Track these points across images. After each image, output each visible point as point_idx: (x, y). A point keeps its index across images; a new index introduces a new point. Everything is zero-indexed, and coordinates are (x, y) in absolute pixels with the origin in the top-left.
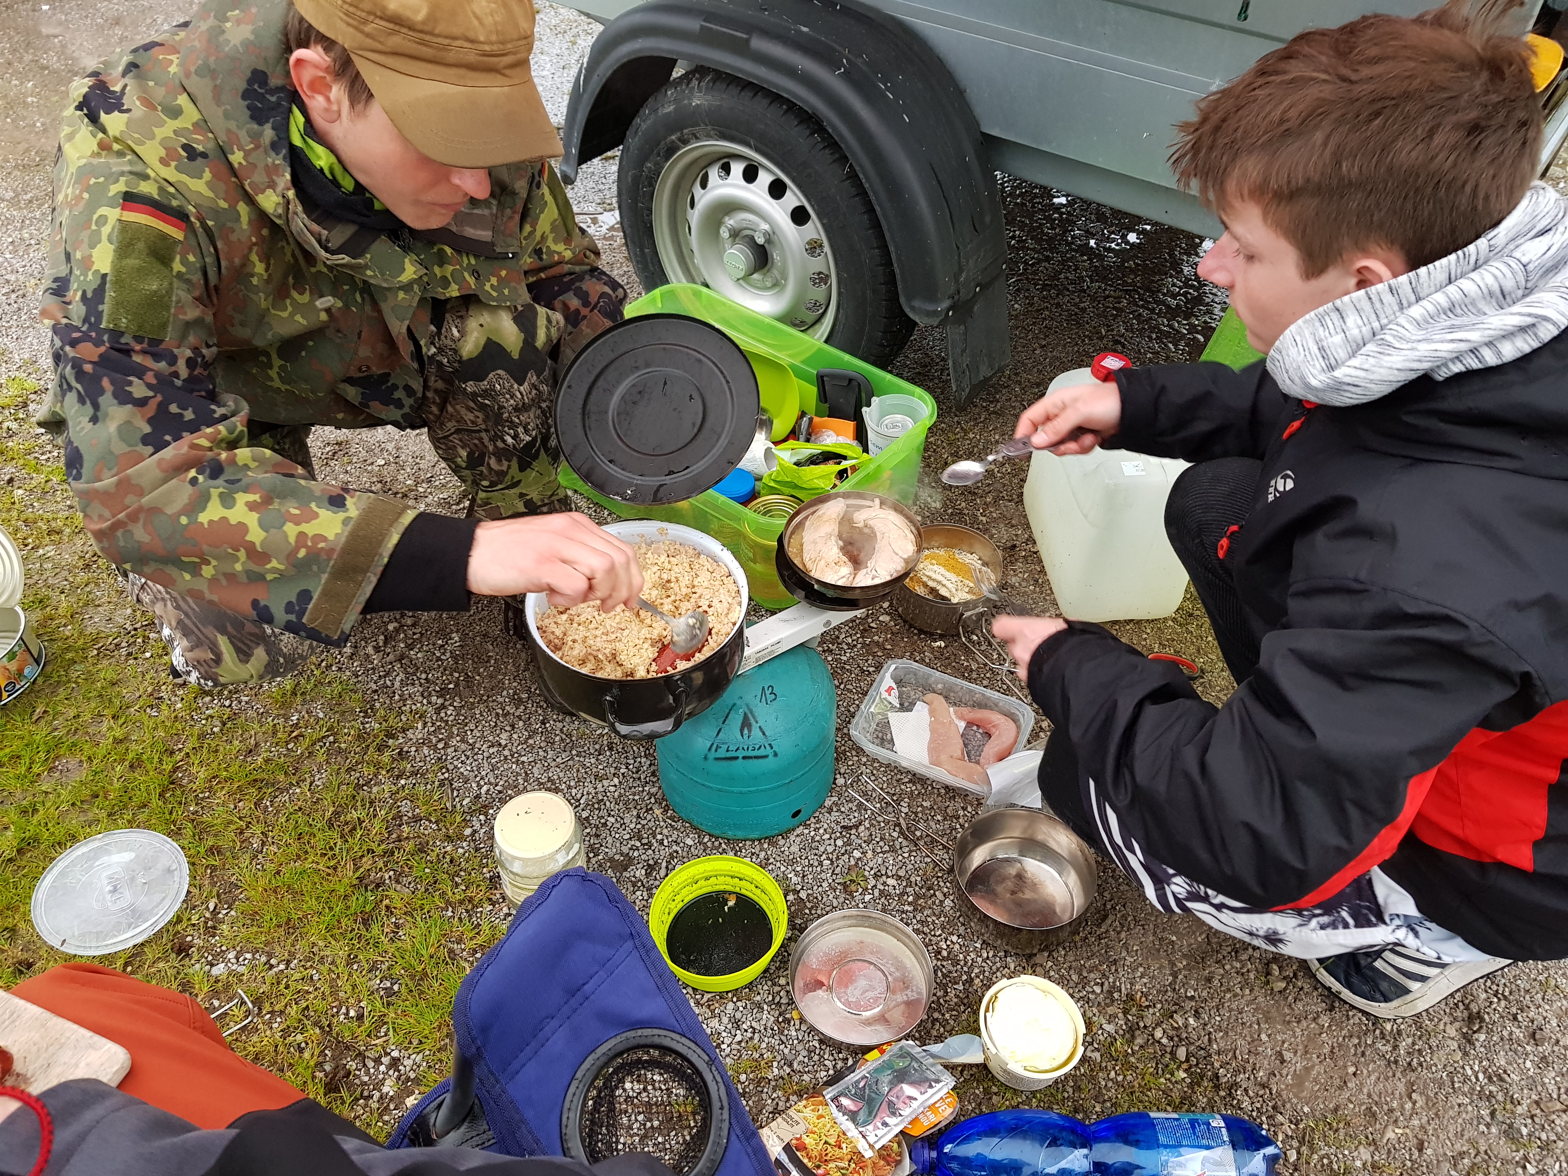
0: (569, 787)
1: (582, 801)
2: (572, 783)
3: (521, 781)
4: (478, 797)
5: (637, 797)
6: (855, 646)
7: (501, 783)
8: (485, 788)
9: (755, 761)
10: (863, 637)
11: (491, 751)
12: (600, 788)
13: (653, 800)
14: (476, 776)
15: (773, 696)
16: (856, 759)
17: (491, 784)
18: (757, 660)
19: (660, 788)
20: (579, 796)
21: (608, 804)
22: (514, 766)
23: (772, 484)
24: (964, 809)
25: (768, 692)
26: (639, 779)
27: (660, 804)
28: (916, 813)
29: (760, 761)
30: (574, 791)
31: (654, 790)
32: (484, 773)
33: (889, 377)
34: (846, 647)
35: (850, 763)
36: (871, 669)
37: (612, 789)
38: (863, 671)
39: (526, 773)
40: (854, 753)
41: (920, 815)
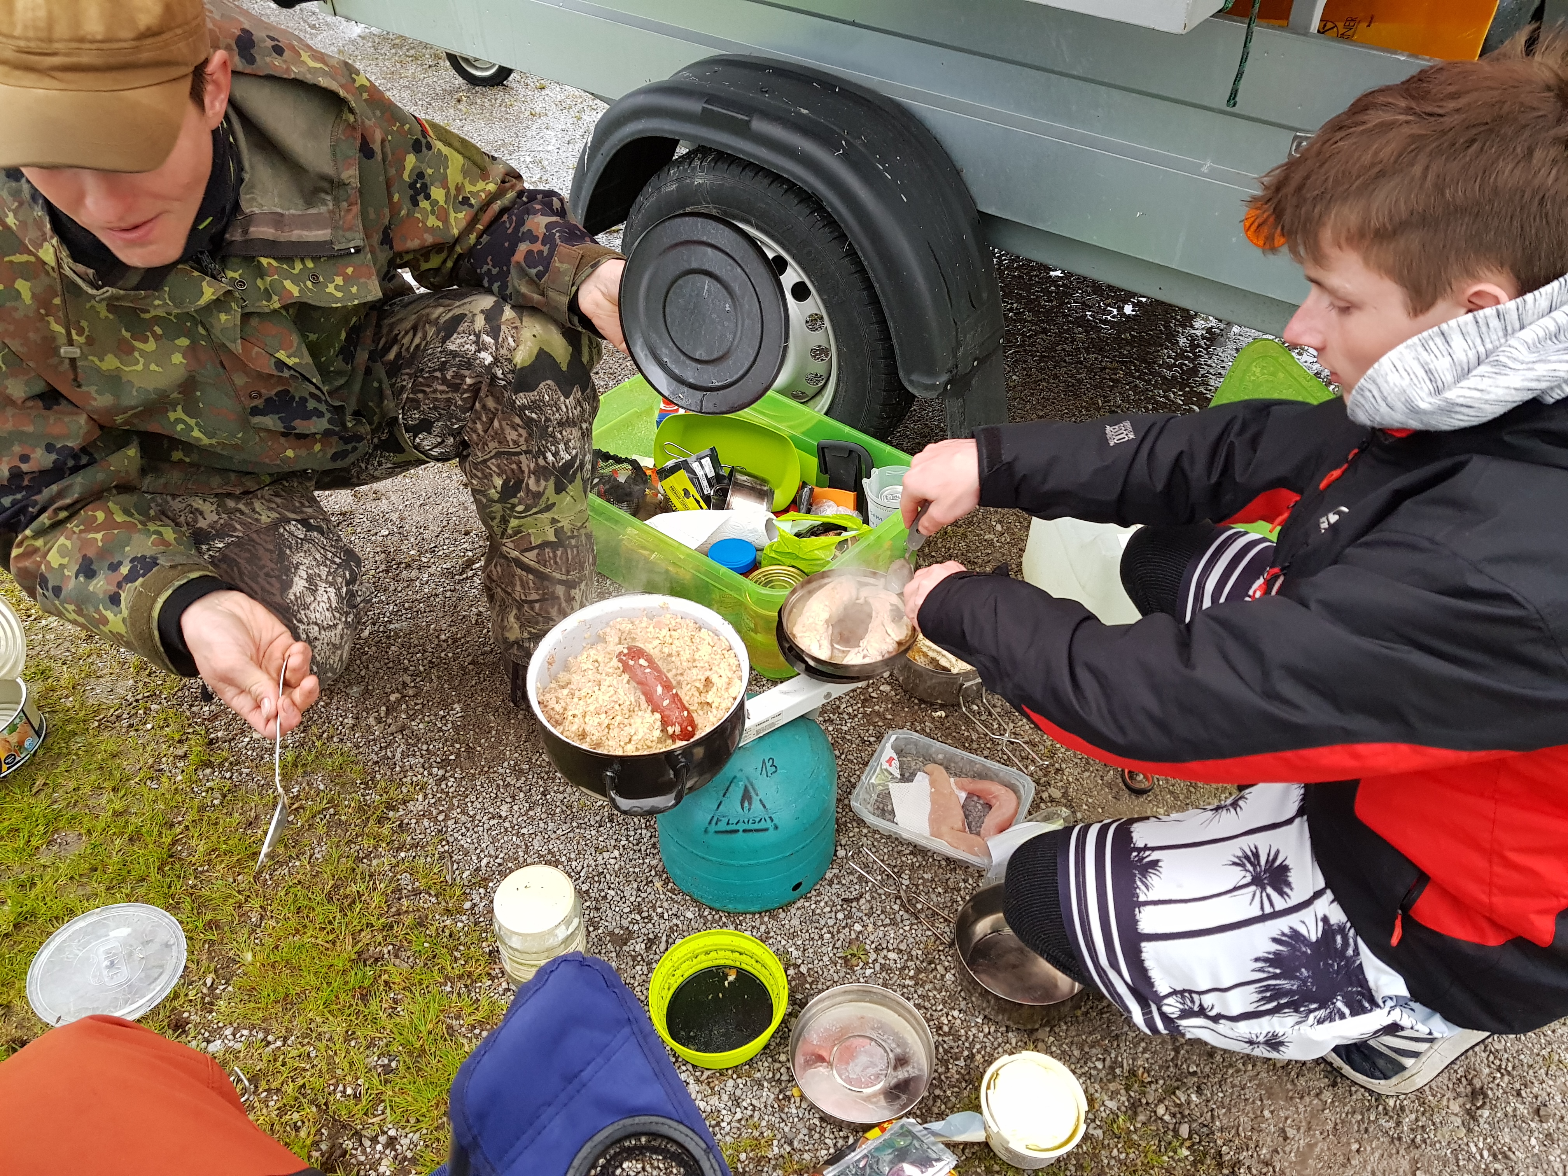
0: (569, 860)
1: (582, 874)
2: (573, 856)
3: (521, 854)
4: (478, 869)
5: (637, 870)
6: (856, 716)
7: (502, 855)
8: (485, 861)
9: (755, 834)
10: (863, 707)
11: (492, 822)
12: (600, 861)
13: (653, 873)
14: (476, 849)
15: (773, 769)
16: (856, 830)
17: (490, 856)
18: (758, 733)
19: (660, 860)
20: (579, 868)
21: (608, 876)
22: (514, 838)
23: (773, 555)
24: (965, 881)
25: (768, 765)
26: (640, 850)
27: (661, 876)
28: (917, 886)
29: (761, 834)
30: (574, 864)
31: (654, 862)
32: (484, 845)
33: (888, 448)
34: (846, 717)
35: (851, 834)
36: (872, 739)
37: (612, 861)
38: (864, 742)
39: (526, 845)
40: (855, 824)
41: (921, 887)
